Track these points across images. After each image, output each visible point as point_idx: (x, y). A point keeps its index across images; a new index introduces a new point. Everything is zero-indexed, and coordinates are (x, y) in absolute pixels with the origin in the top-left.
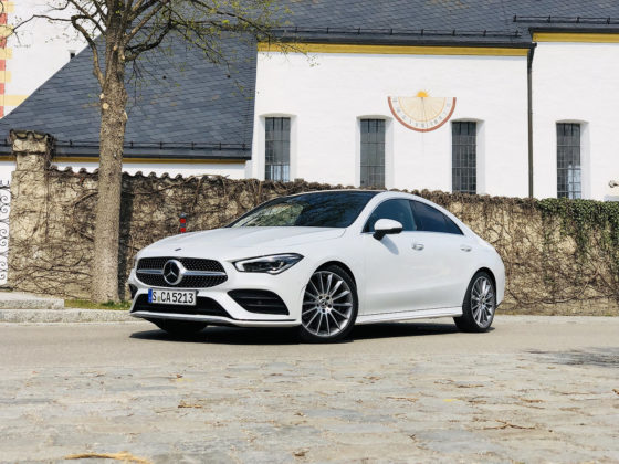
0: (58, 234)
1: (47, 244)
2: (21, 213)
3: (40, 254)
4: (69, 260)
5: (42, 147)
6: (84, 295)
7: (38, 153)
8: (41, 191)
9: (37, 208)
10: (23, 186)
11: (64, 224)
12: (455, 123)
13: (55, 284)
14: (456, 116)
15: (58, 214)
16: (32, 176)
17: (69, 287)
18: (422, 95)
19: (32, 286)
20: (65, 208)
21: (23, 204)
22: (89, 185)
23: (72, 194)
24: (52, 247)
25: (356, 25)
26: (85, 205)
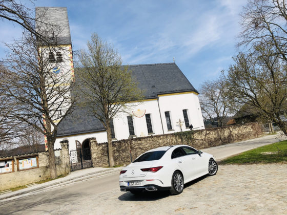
2: (94, 153)
7: (94, 142)
8: (96, 148)
9: (96, 151)
10: (93, 148)
11: (100, 153)
12: (146, 115)
13: (101, 165)
18: (139, 110)
19: (97, 166)
20: (100, 150)
26: (103, 149)
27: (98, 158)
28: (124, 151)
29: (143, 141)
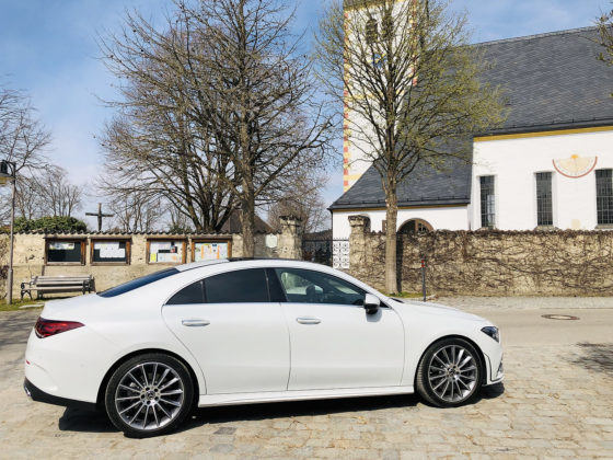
0: (370, 261)
1: (366, 265)
2: (354, 252)
3: (363, 270)
4: (375, 272)
5: (362, 223)
6: (382, 288)
7: (360, 225)
8: (362, 242)
10: (355, 240)
12: (597, 171)
14: (598, 167)
15: (370, 252)
16: (358, 236)
18: (574, 157)
21: (355, 248)
22: (383, 238)
23: (375, 243)
24: (368, 267)
25: (532, 121)
26: (381, 248)
28: (441, 259)
29: (509, 242)
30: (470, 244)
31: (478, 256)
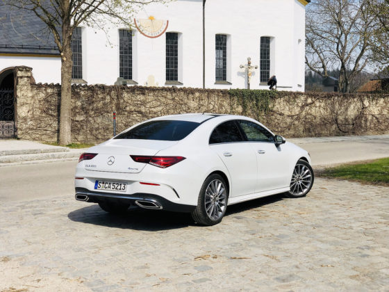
0: (38, 113)
2: (22, 105)
3: (31, 122)
4: (43, 124)
5: (29, 74)
7: (27, 77)
8: (30, 94)
9: (29, 102)
10: (22, 92)
11: (40, 108)
12: (167, 34)
13: (37, 136)
15: (37, 104)
16: (26, 88)
17: (43, 137)
19: (28, 137)
20: (40, 101)
21: (23, 100)
22: (49, 90)
23: (42, 95)
24: (36, 120)
26: (48, 100)
27: (33, 118)
28: (99, 112)
29: (150, 97)
30: (122, 98)
31: (128, 109)
